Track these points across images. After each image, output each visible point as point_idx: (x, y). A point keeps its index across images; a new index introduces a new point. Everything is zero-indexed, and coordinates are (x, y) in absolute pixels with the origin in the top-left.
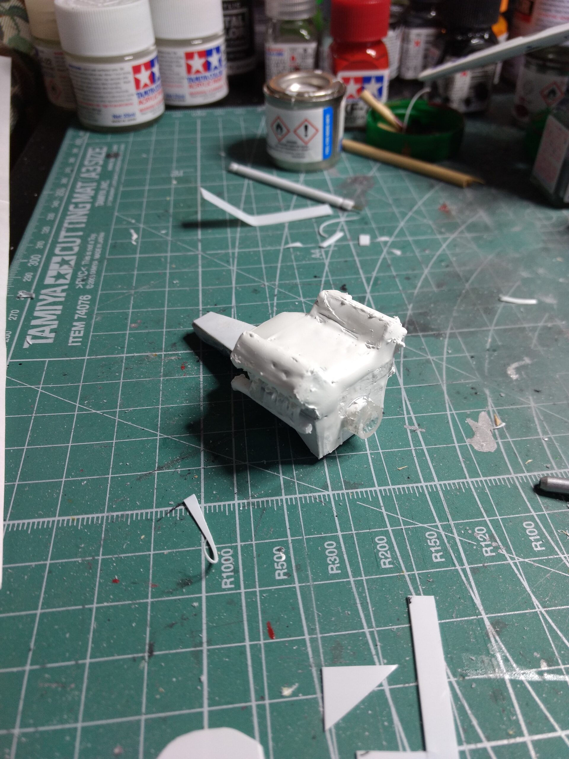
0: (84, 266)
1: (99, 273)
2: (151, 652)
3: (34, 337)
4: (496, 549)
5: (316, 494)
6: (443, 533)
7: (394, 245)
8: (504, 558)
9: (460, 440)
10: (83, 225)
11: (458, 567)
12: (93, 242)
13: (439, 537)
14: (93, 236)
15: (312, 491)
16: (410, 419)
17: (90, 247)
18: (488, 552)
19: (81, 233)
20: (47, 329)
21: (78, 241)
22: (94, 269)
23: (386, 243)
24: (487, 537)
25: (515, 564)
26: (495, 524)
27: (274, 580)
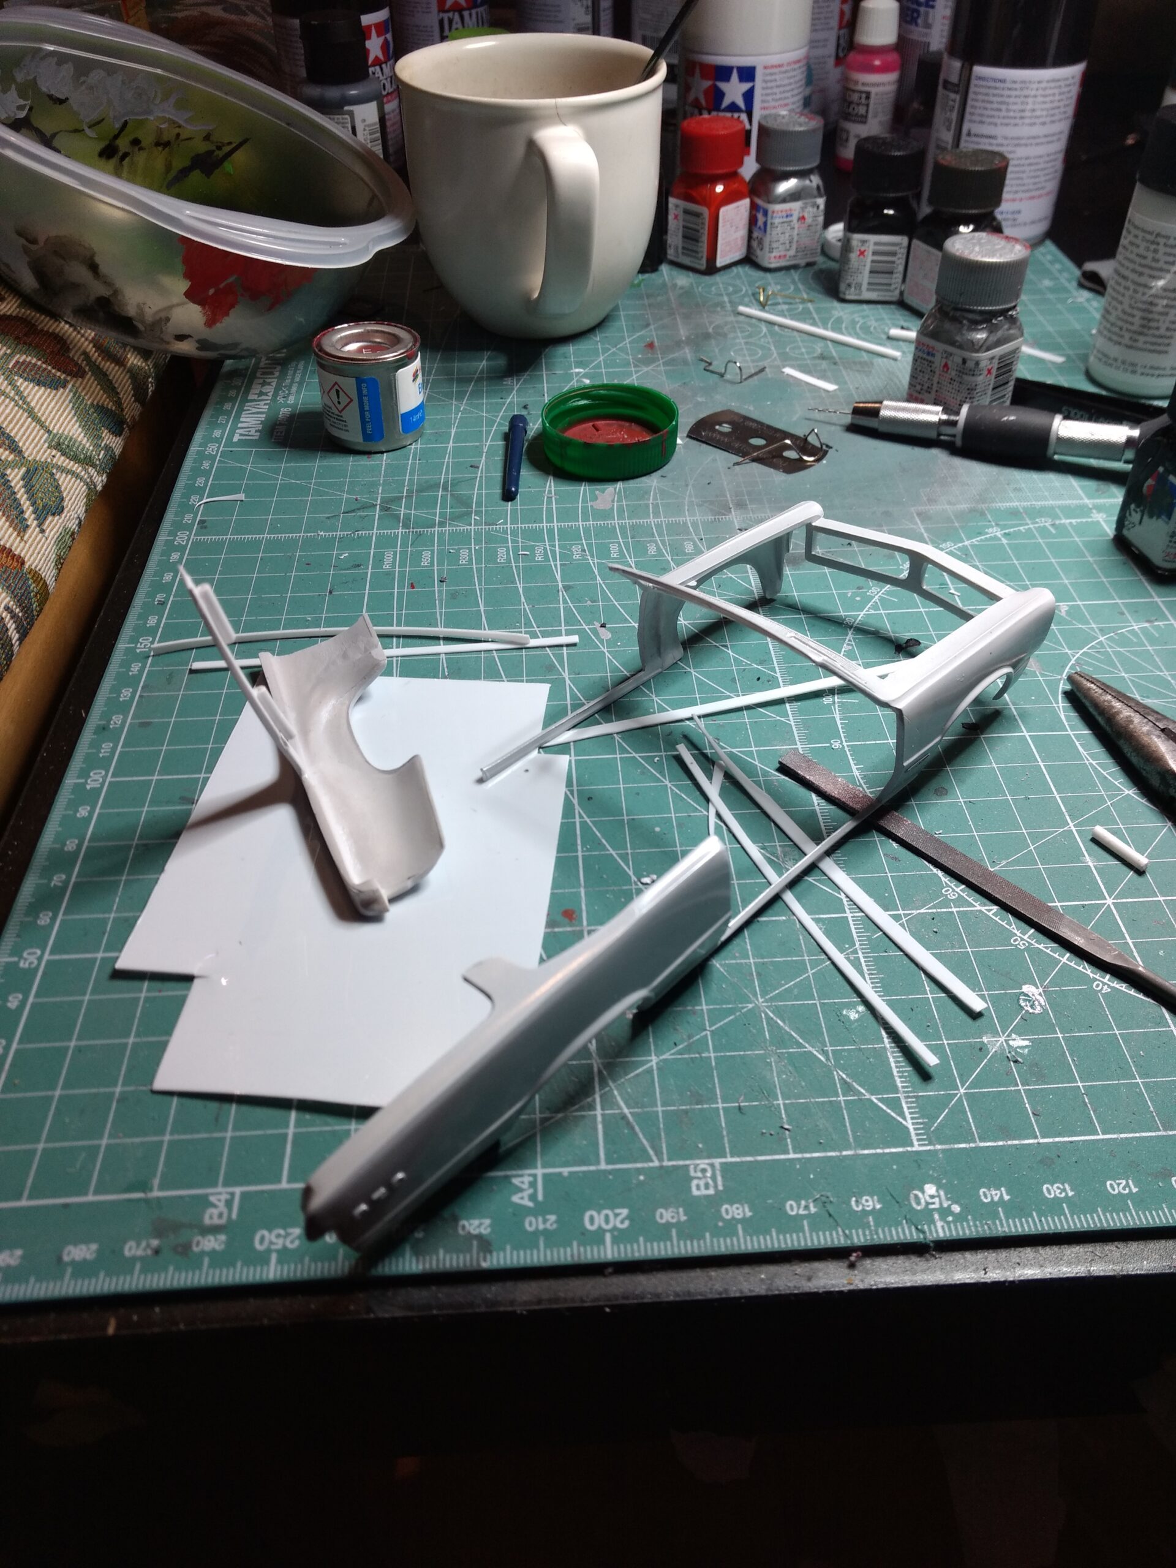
2: (331, 592)
3: (241, 435)
4: (583, 556)
5: (462, 528)
6: (548, 548)
7: (585, 376)
8: (587, 559)
9: (585, 501)
11: (552, 563)
13: (545, 549)
15: (458, 526)
18: (576, 556)
20: (253, 430)
23: (578, 373)
24: (580, 550)
25: (594, 563)
26: (590, 545)
27: (420, 566)
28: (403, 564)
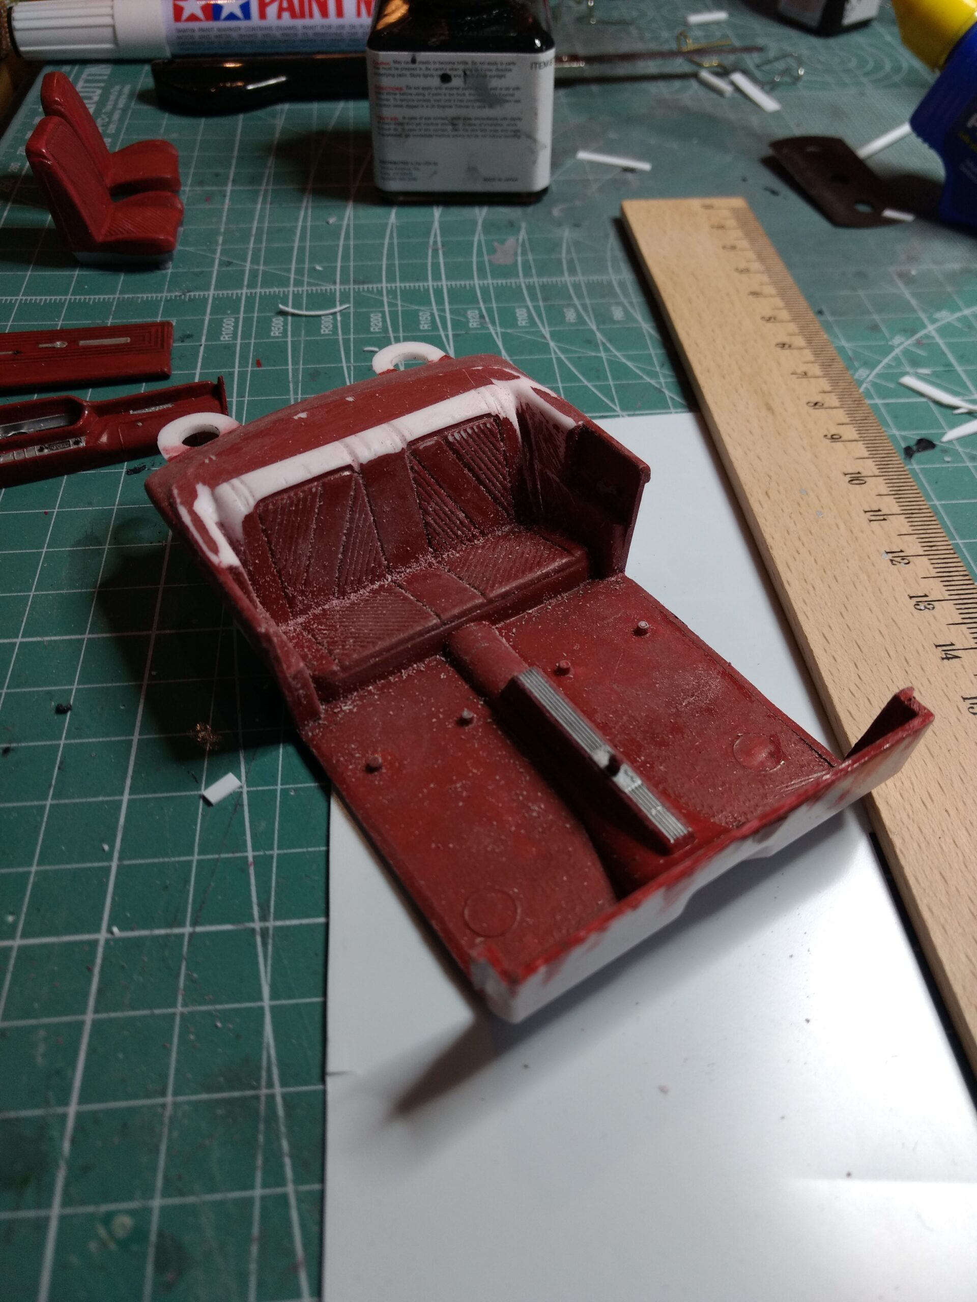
0: (105, 113)
1: (121, 120)
4: (483, 323)
5: (324, 288)
6: (436, 314)
8: (488, 328)
9: (480, 255)
10: (105, 78)
11: (442, 333)
12: (116, 93)
13: (432, 315)
14: (117, 88)
15: (318, 285)
16: (435, 242)
17: (112, 97)
19: (102, 85)
21: (99, 92)
22: (116, 116)
24: (478, 316)
25: (497, 333)
26: (490, 311)
27: (269, 336)
28: (246, 335)
